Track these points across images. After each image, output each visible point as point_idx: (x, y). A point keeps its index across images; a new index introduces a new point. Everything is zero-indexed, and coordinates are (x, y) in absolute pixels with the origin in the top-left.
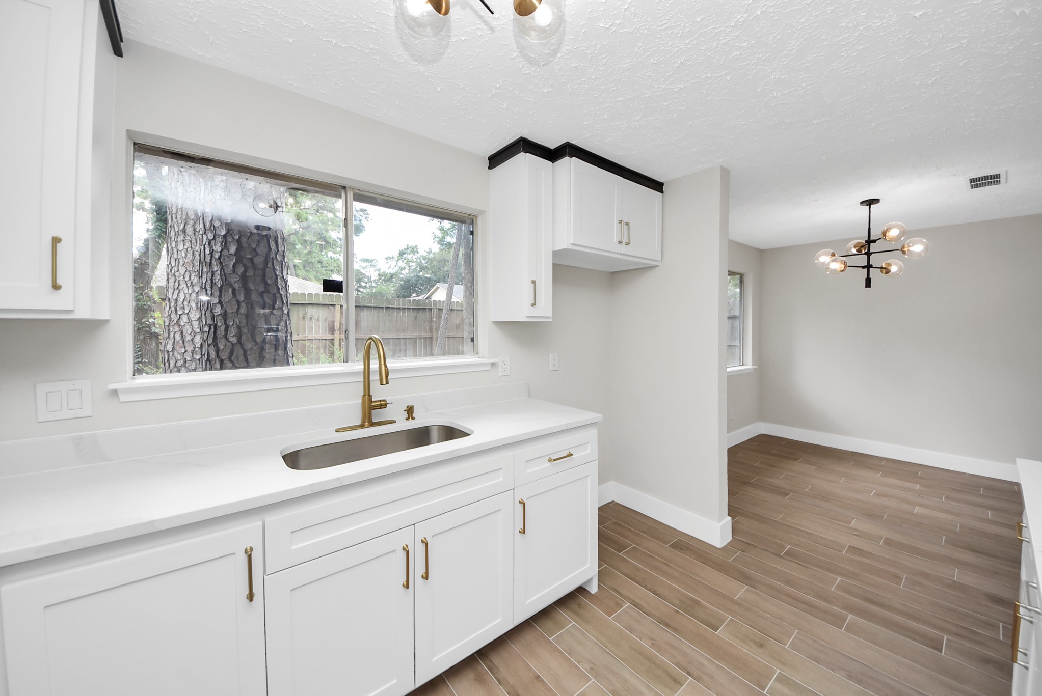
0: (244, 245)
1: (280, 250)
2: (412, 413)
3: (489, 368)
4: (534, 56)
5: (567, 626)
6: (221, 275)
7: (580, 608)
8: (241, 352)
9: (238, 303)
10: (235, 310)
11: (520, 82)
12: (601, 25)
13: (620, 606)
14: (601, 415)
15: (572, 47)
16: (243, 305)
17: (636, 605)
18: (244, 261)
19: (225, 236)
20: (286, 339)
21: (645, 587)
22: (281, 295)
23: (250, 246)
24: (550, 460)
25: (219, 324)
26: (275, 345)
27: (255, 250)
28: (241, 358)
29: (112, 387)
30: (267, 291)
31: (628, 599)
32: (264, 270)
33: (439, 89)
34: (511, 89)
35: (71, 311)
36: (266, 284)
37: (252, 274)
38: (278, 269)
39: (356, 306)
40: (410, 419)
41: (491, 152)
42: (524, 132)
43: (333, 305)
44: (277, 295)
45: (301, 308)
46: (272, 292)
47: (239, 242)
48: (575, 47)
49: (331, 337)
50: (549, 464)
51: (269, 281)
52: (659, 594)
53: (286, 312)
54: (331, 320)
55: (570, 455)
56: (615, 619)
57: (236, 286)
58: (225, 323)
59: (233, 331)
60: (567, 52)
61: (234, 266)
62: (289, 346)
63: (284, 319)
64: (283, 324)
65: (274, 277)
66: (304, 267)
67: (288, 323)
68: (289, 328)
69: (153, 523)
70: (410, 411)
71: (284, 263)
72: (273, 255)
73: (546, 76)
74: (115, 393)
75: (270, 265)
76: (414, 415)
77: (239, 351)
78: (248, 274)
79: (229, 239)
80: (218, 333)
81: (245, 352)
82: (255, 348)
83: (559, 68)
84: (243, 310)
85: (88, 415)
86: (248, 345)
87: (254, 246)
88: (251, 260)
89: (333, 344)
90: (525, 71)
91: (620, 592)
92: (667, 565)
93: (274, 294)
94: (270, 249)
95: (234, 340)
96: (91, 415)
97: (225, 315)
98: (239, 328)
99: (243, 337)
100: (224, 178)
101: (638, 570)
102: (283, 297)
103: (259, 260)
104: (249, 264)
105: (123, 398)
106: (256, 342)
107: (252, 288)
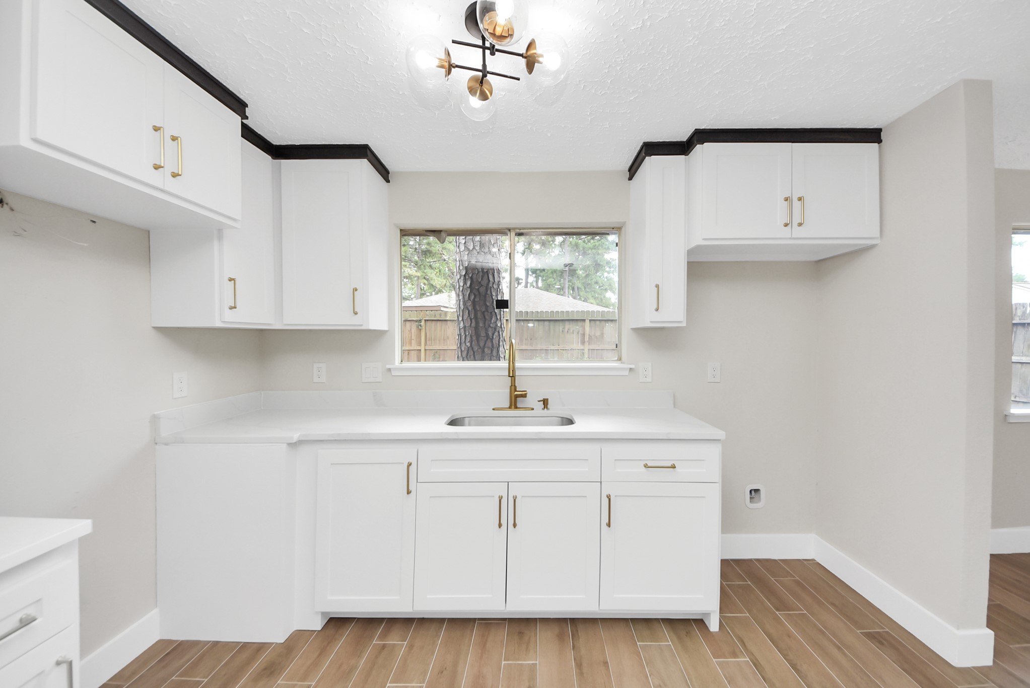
0: (475, 280)
1: (496, 281)
2: (547, 404)
3: (626, 373)
4: (598, 80)
5: (662, 642)
6: (463, 301)
7: (686, 636)
8: (472, 353)
9: (471, 320)
10: (469, 325)
11: (605, 102)
12: (633, 28)
13: (734, 655)
14: (724, 433)
15: (624, 57)
16: (473, 321)
17: (756, 664)
18: (474, 292)
19: (465, 275)
20: (499, 345)
21: (785, 656)
22: (496, 313)
23: (477, 281)
24: (646, 466)
25: (462, 334)
26: (491, 349)
27: (480, 282)
28: (472, 357)
29: (388, 366)
30: (487, 310)
31: (750, 654)
32: (485, 297)
33: (549, 135)
34: (601, 111)
35: (361, 325)
36: (487, 306)
37: (478, 300)
38: (494, 294)
39: (517, 320)
40: (546, 409)
41: (628, 164)
42: (643, 138)
43: (584, 320)
44: (493, 313)
45: (561, 324)
46: (490, 311)
47: (471, 278)
48: (627, 55)
49: (582, 347)
50: (644, 469)
51: (488, 304)
52: (798, 670)
53: (499, 325)
54: (582, 333)
55: (673, 467)
56: (719, 664)
57: (470, 309)
58: (465, 333)
59: (468, 339)
60: (623, 62)
61: (469, 295)
62: (500, 350)
63: (497, 330)
64: (496, 334)
65: (491, 301)
66: (585, 288)
67: (501, 333)
68: (501, 336)
69: (369, 434)
70: (545, 402)
71: (499, 290)
72: (491, 285)
73: (622, 88)
74: (389, 370)
75: (489, 292)
76: (549, 406)
77: (471, 353)
78: (476, 300)
79: (467, 277)
80: (462, 340)
81: (474, 352)
82: (479, 350)
83: (627, 76)
84: (473, 324)
85: (379, 381)
86: (476, 348)
87: (480, 280)
88: (478, 290)
89: (583, 353)
90: (600, 93)
91: (746, 644)
92: (839, 648)
93: (491, 313)
94: (489, 281)
95: (468, 344)
96: (381, 381)
97: (465, 327)
98: (471, 336)
99: (473, 343)
100: (464, 237)
101: (789, 636)
102: (497, 314)
103: (482, 290)
104: (477, 293)
105: (394, 373)
106: (480, 346)
107: (478, 309)
